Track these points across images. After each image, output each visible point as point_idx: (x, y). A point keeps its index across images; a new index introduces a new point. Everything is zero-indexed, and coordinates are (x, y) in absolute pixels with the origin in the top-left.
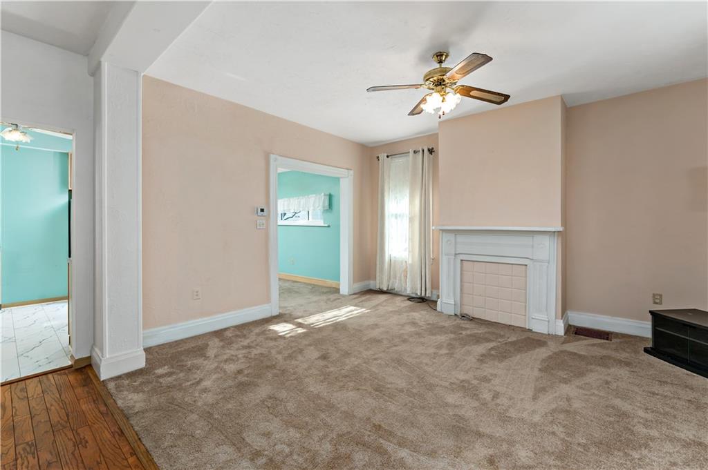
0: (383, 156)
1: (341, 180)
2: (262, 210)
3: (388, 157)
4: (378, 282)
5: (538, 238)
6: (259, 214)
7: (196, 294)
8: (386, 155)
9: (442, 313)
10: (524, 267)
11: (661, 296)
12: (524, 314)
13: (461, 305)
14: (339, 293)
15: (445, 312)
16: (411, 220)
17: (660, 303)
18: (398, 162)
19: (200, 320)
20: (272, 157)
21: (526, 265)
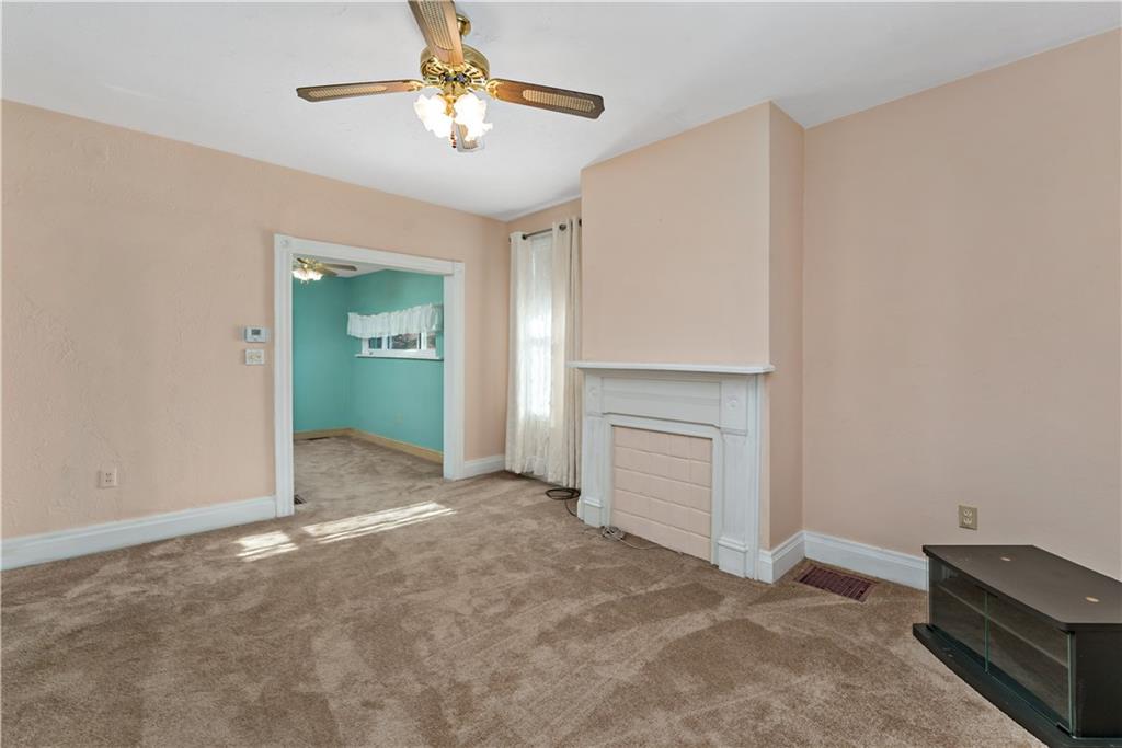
0: (517, 236)
1: (445, 279)
2: (256, 332)
3: (524, 237)
4: (508, 458)
5: (728, 389)
6: (249, 340)
7: (106, 478)
8: (520, 234)
9: (583, 521)
10: (708, 442)
11: (974, 511)
12: (708, 534)
13: (613, 509)
14: (442, 475)
15: (586, 522)
16: (554, 349)
17: (973, 527)
18: (540, 246)
19: (115, 523)
20: (278, 239)
21: (711, 439)
